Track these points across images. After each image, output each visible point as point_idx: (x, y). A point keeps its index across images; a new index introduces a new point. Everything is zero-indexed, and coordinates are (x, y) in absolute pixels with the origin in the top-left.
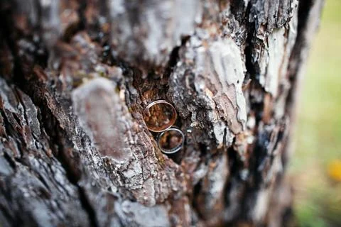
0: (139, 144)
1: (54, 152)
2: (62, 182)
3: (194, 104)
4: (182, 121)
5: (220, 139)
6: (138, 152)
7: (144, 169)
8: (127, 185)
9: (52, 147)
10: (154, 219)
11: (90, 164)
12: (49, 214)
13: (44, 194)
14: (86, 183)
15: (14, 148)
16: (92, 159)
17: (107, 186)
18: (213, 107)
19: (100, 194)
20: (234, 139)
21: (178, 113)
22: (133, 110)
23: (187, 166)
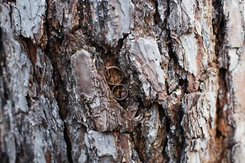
0: (100, 88)
1: (55, 95)
2: (56, 117)
3: (131, 70)
5: (147, 93)
6: (99, 92)
7: (102, 103)
10: (107, 147)
11: (74, 101)
13: (43, 124)
14: (69, 119)
15: (34, 90)
16: (75, 96)
17: (81, 116)
18: (141, 72)
20: (157, 95)
21: (123, 74)
22: (99, 70)
23: (130, 112)
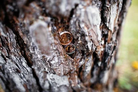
0: (57, 50)
1: (22, 54)
2: (25, 66)
4: (75, 41)
5: (90, 48)
6: (56, 53)
7: (59, 60)
8: (52, 67)
9: (21, 52)
10: (63, 81)
11: (37, 58)
12: (20, 79)
13: (18, 71)
14: (35, 67)
15: (6, 52)
16: (37, 56)
17: (44, 67)
18: (88, 35)
19: (41, 71)
20: (96, 48)
21: (73, 37)
22: (54, 35)
23: (76, 60)
